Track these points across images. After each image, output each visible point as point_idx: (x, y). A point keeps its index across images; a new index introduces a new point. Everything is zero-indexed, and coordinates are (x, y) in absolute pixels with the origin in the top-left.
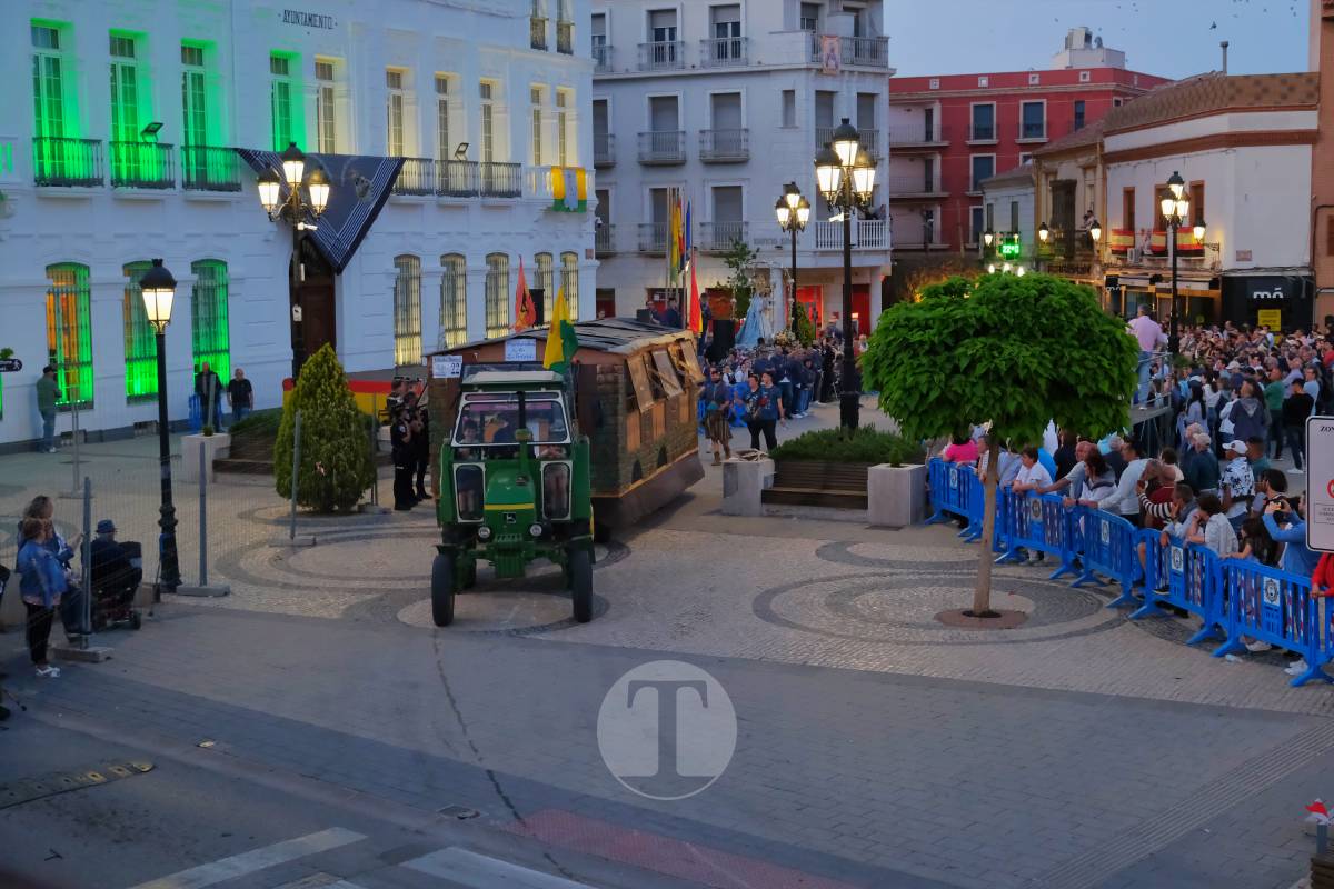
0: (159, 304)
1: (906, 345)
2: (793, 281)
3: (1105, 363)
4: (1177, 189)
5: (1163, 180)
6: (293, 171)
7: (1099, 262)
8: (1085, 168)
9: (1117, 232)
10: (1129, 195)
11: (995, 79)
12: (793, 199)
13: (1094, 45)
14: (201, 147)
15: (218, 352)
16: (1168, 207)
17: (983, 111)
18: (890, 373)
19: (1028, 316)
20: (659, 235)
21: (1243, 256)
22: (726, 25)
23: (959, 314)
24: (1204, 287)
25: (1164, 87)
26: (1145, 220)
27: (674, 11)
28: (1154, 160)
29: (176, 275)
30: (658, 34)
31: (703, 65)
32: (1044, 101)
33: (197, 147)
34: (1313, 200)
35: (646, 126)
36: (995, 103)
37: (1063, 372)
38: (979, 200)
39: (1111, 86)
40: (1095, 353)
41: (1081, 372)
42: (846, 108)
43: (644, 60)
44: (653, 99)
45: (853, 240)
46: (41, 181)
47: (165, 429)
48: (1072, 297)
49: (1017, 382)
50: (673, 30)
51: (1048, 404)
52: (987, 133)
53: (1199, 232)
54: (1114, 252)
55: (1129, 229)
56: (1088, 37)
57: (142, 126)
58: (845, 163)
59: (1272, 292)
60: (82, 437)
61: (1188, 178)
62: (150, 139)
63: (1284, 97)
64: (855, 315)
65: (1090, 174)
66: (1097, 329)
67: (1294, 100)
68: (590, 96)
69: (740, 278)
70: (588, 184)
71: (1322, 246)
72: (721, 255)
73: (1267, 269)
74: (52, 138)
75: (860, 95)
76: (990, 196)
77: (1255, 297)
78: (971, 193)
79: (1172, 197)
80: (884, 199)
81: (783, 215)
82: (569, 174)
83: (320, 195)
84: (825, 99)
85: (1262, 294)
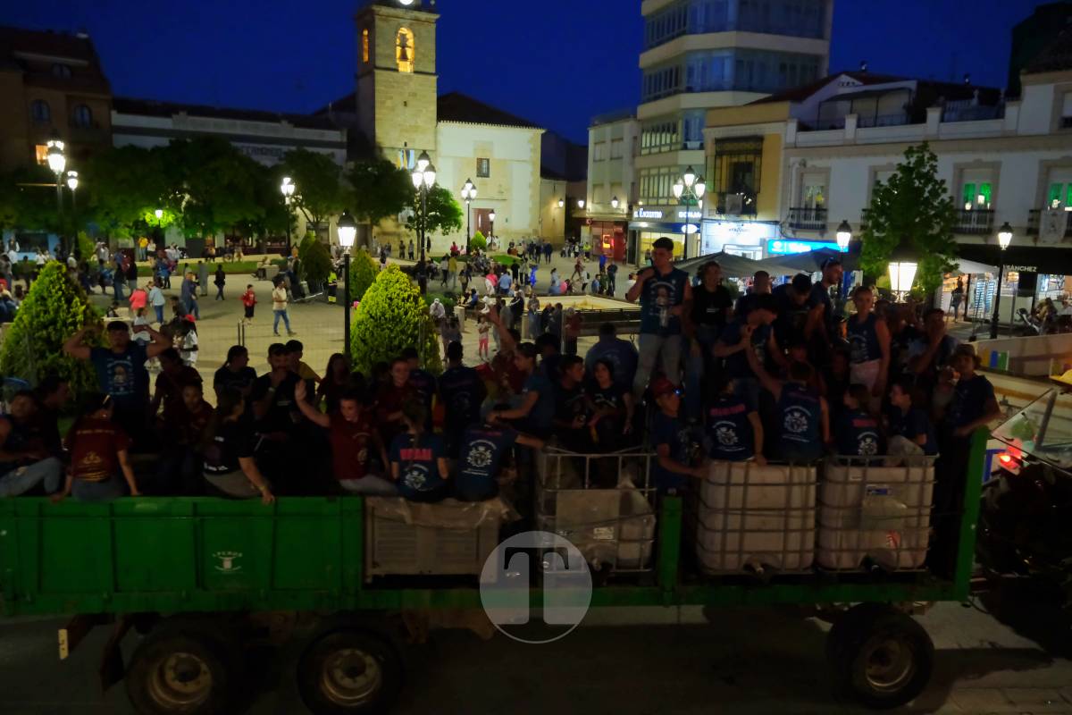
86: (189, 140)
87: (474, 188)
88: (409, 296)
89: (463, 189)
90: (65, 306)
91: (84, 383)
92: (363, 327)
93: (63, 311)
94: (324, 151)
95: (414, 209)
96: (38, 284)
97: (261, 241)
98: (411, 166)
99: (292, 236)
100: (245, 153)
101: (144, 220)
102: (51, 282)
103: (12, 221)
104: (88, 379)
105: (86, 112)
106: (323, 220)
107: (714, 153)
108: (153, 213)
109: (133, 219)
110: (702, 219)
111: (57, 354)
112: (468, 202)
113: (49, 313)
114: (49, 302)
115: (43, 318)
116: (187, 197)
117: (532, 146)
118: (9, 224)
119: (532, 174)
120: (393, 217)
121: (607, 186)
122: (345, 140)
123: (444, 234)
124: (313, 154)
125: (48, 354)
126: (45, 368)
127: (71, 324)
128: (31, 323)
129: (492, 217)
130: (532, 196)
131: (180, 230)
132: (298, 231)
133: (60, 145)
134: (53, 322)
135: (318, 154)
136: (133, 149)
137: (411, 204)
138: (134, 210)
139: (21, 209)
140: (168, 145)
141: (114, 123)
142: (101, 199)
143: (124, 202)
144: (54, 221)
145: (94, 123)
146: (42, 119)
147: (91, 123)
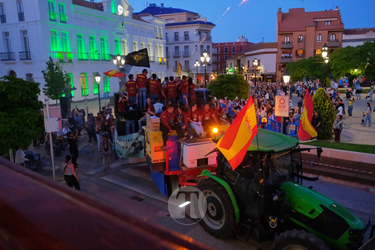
0: (98, 79)
1: (215, 85)
2: (197, 75)
3: (245, 87)
4: (256, 61)
5: (254, 59)
6: (119, 58)
7: (244, 72)
8: (242, 57)
9: (247, 67)
10: (249, 61)
11: (228, 43)
12: (197, 62)
13: (243, 38)
14: (104, 54)
15: (108, 87)
17: (226, 49)
18: (212, 89)
19: (233, 80)
20: (176, 68)
21: (266, 71)
22: (186, 35)
23: (223, 80)
24: (260, 76)
25: (254, 45)
26: (251, 65)
27: (178, 33)
28: (252, 56)
29: (100, 74)
30: (176, 36)
31: (183, 41)
32: (236, 47)
33: (103, 54)
34: (276, 62)
35: (174, 51)
36: (228, 47)
37: (238, 89)
38: (226, 63)
39: (246, 44)
40: (243, 86)
41: (241, 89)
42: (205, 48)
43: (174, 40)
44: (175, 47)
45: (206, 69)
46: (79, 60)
47: (99, 99)
48: (240, 77)
49: (232, 91)
50: (178, 36)
51: (236, 94)
52: (227, 52)
53: (259, 68)
54: (246, 71)
55: (249, 67)
56: (242, 37)
57: (95, 51)
58: (205, 57)
60: (87, 100)
61: (258, 59)
62: (96, 53)
63: (272, 46)
64: (207, 81)
65: (243, 58)
66: (244, 82)
67: (274, 46)
68: (165, 46)
69: (189, 75)
70: (165, 60)
71: (278, 69)
72: (186, 71)
73: (269, 73)
74: (81, 53)
75: (207, 46)
76: (227, 62)
77: (267, 77)
78: (225, 61)
79: (255, 62)
80: (211, 63)
81: (195, 65)
82: (162, 58)
83: (123, 62)
84: (202, 47)
85: (269, 77)
86: (372, 42)
90: (323, 103)
91: (326, 129)
93: (322, 105)
101: (350, 73)
102: (320, 95)
103: (306, 75)
104: (327, 128)
105: (334, 35)
108: (353, 70)
109: (346, 73)
113: (318, 105)
114: (318, 101)
115: (316, 107)
116: (368, 64)
118: (305, 76)
127: (324, 109)
133: (326, 48)
134: (319, 108)
136: (349, 47)
138: (346, 69)
139: (309, 70)
140: (363, 44)
141: (343, 39)
142: (335, 66)
143: (343, 66)
144: (319, 74)
145: (336, 40)
146: (319, 40)
147: (335, 40)
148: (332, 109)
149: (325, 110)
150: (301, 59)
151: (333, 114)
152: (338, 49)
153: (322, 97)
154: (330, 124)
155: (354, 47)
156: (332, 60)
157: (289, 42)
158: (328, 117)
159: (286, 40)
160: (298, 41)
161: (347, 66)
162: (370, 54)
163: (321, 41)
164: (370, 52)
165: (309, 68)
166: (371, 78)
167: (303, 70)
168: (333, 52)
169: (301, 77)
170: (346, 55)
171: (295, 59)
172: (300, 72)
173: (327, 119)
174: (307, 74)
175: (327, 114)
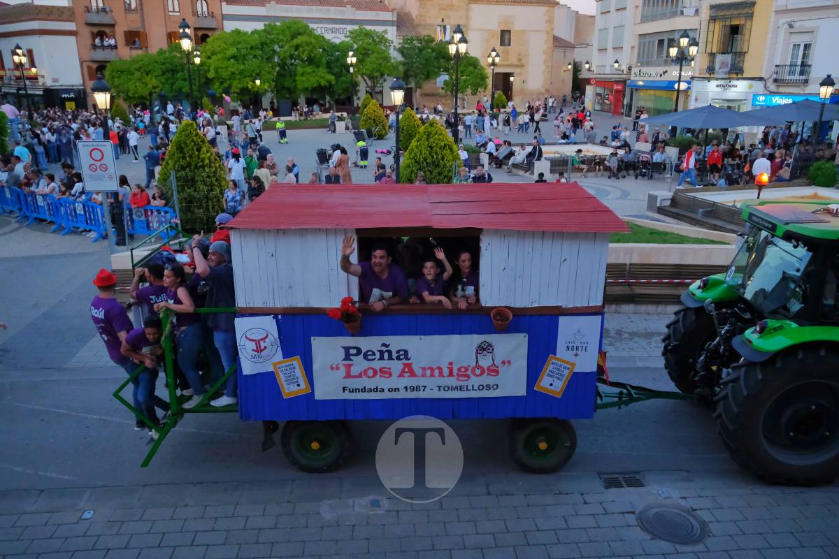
4: (19, 51)
5: (13, 48)
16: (16, 59)
21: (55, 80)
24: (41, 93)
25: (6, 7)
26: (8, 64)
28: (8, 39)
34: (80, 59)
53: (34, 70)
55: (3, 68)
59: (70, 95)
61: (24, 47)
63: (60, 16)
67: (64, 17)
71: (87, 77)
73: (66, 86)
77: (63, 96)
79: (18, 54)
85: (66, 96)
86: (278, 24)
87: (498, 55)
88: (445, 145)
89: (489, 57)
90: (196, 153)
91: (211, 210)
92: (409, 170)
93: (196, 157)
94: (379, 29)
95: (449, 74)
96: (178, 137)
97: (332, 102)
98: (448, 38)
99: (355, 98)
100: (319, 32)
101: (247, 88)
103: (157, 90)
104: (213, 208)
105: (204, 4)
106: (379, 85)
107: (708, 19)
108: (254, 82)
109: (240, 86)
110: (693, 78)
111: (192, 189)
112: (492, 67)
113: (186, 158)
114: (186, 150)
115: (182, 162)
116: (278, 69)
117: (547, 18)
118: (155, 92)
119: (546, 43)
120: (433, 81)
121: (610, 50)
122: (395, 19)
123: (473, 94)
124: (370, 30)
125: (186, 189)
126: (185, 199)
127: (200, 167)
128: (174, 166)
129: (512, 79)
130: (545, 61)
131: (273, 95)
132: (359, 94)
133: (187, 31)
134: (189, 165)
135: (375, 31)
136: (237, 32)
137: (446, 70)
138: (239, 79)
139: (163, 81)
140: (263, 28)
141: (224, 13)
142: (216, 72)
143: (233, 73)
144: (186, 89)
145: (210, 13)
146: (174, 11)
147: (208, 13)
148: (217, 165)
149: (204, 169)
150: (140, 52)
151: (220, 177)
152: (216, 34)
153: (193, 141)
154: (218, 197)
155: (248, 32)
156: (209, 58)
157: (104, 10)
158: (212, 185)
159: (94, 4)
160: (126, 10)
161: (240, 74)
162: (278, 50)
163: (178, 14)
164: (278, 45)
165: (163, 75)
166: (288, 98)
167: (147, 79)
168: (208, 40)
169: (148, 97)
170: (235, 50)
171: (125, 53)
172: (143, 83)
173: (210, 188)
174: (159, 89)
175: (208, 177)
